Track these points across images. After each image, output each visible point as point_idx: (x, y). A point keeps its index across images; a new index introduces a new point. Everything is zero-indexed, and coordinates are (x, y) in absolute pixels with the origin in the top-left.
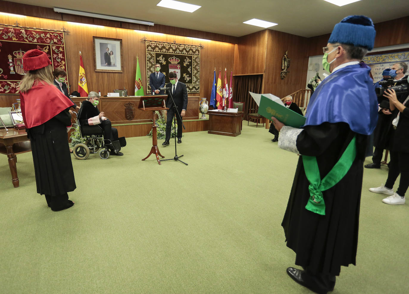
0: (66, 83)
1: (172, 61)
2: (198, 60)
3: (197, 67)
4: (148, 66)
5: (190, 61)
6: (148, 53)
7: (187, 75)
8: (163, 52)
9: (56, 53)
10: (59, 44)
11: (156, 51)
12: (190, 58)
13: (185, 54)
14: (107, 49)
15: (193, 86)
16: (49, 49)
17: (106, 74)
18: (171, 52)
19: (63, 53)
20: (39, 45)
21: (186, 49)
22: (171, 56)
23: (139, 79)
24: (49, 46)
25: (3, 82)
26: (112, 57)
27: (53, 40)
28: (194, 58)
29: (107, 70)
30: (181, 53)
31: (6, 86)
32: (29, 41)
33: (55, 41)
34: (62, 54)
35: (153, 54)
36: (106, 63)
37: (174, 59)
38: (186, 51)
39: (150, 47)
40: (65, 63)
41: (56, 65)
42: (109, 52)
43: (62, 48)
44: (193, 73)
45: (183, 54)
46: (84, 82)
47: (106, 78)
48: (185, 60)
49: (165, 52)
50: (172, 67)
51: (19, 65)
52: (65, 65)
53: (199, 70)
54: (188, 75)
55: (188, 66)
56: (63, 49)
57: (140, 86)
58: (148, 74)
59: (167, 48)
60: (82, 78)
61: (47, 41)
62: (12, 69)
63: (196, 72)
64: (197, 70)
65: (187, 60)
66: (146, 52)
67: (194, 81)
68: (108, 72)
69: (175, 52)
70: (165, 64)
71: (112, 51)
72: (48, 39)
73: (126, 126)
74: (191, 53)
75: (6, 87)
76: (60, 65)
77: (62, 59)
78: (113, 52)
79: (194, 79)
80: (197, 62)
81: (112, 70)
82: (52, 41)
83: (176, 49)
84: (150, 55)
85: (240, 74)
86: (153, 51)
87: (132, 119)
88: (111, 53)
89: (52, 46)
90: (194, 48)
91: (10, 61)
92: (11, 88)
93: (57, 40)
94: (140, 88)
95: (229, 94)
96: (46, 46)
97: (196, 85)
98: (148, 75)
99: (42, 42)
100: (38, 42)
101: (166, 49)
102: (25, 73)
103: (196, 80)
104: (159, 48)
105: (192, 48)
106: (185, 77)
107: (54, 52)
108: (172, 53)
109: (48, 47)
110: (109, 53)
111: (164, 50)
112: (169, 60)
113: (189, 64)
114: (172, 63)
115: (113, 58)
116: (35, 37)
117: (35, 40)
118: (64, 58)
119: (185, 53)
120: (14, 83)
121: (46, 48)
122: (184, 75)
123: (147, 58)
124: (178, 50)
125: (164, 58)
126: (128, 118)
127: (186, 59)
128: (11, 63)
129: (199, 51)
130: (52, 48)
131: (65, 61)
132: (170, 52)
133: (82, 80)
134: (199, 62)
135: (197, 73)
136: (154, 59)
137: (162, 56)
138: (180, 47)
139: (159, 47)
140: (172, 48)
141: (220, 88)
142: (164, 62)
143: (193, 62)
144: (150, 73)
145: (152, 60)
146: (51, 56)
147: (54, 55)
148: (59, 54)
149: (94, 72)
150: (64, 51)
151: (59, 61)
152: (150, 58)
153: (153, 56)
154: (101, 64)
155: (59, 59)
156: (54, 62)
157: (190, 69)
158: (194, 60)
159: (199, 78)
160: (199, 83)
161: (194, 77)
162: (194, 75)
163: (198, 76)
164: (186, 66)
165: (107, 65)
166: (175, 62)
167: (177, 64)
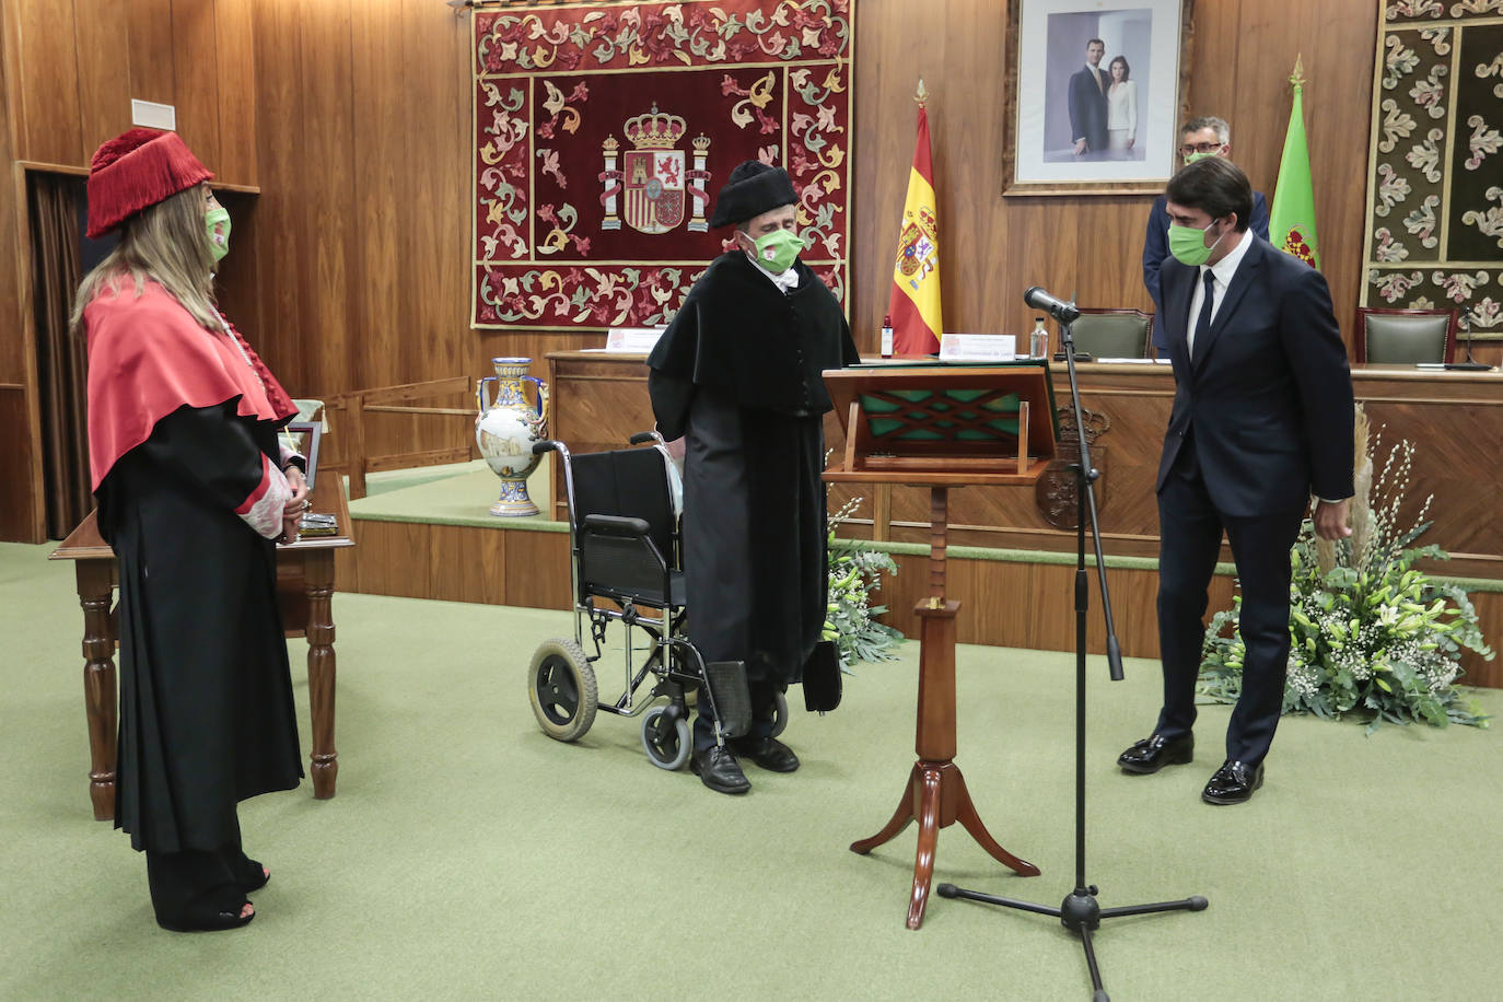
0: (836, 269)
4: (1383, 137)
6: (1395, 41)
9: (804, 108)
10: (824, 57)
11: (1468, 14)
14: (1093, 46)
16: (777, 92)
17: (1070, 211)
19: (839, 102)
20: (733, 73)
24: (779, 72)
25: (570, 273)
26: (1117, 95)
27: (801, 38)
31: (580, 289)
32: (697, 60)
33: (810, 38)
34: (834, 110)
35: (1437, 41)
36: (1074, 142)
40: (845, 157)
41: (799, 173)
42: (1104, 65)
43: (836, 75)
46: (922, 262)
51: (640, 185)
52: (841, 170)
56: (844, 83)
58: (1385, 195)
60: (913, 244)
61: (770, 46)
62: (610, 204)
66: (1381, 36)
68: (1085, 199)
71: (1121, 59)
72: (777, 39)
75: (579, 298)
76: (822, 168)
77: (831, 139)
78: (1128, 62)
81: (1112, 185)
82: (795, 40)
84: (1408, 54)
86: (1446, 16)
88: (1116, 73)
89: (793, 70)
91: (610, 165)
92: (596, 299)
93: (818, 32)
96: (765, 72)
98: (1379, 201)
99: (747, 57)
100: (730, 59)
102: (658, 225)
107: (798, 104)
109: (771, 79)
110: (1101, 72)
115: (1125, 101)
116: (720, 32)
117: (720, 52)
118: (841, 129)
120: (611, 275)
121: (763, 85)
123: (1387, 73)
128: (612, 175)
130: (790, 79)
131: (843, 147)
133: (913, 254)
136: (1444, 79)
144: (1402, 184)
145: (1425, 83)
146: (781, 126)
147: (795, 116)
148: (821, 107)
149: (999, 200)
150: (846, 91)
151: (817, 151)
152: (1410, 70)
153: (1440, 53)
154: (1046, 148)
155: (818, 136)
156: (794, 158)
165: (1084, 152)
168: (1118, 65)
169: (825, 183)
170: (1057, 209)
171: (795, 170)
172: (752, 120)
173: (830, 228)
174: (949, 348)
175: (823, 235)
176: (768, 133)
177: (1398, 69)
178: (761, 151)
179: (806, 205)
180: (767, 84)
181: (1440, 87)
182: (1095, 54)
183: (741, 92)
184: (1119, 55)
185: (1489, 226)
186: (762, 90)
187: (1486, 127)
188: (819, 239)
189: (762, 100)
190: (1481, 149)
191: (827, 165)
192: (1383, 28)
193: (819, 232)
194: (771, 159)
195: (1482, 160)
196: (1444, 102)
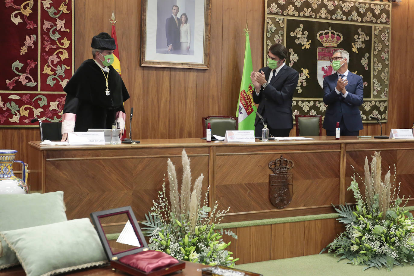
1: (325, 39)
2: (384, 37)
3: (384, 55)
5: (367, 38)
6: (269, 20)
8: (304, 16)
9: (49, 19)
11: (288, 15)
12: (368, 31)
13: (357, 21)
14: (174, 8)
15: (373, 103)
16: (35, 8)
17: (166, 73)
18: (323, 16)
19: (67, 17)
21: (357, 9)
22: (323, 26)
23: (250, 88)
26: (184, 28)
28: (377, 32)
29: (169, 63)
30: (347, 20)
34: (64, 21)
35: (281, 22)
36: (168, 45)
37: (330, 34)
38: (359, 14)
39: (274, 4)
40: (71, 44)
41: (47, 49)
42: (179, 16)
43: (65, 5)
44: (374, 70)
45: (352, 20)
47: (166, 84)
48: (356, 37)
49: (310, 17)
50: (324, 55)
52: (69, 49)
53: (387, 63)
55: (362, 52)
56: (69, 9)
59: (315, 6)
63: (380, 66)
64: (382, 61)
65: (360, 37)
66: (266, 18)
67: (374, 90)
68: (172, 69)
69: (334, 17)
70: (308, 47)
71: (185, 14)
73: (271, 225)
74: (369, 20)
76: (58, 48)
77: (63, 34)
78: (188, 16)
79: (376, 86)
80: (382, 42)
81: (182, 64)
83: (336, 7)
84: (273, 26)
86: (282, 14)
87: (286, 205)
88: (183, 19)
90: (377, 4)
94: (252, 110)
97: (380, 102)
101: (313, 10)
103: (379, 89)
104: (296, 7)
105: (372, 6)
107: (45, 16)
108: (326, 18)
109: (31, 2)
110: (178, 18)
111: (308, 12)
112: (318, 38)
113: (363, 46)
114: (324, 45)
115: (186, 31)
118: (68, 31)
119: (355, 19)
121: (28, 4)
123: (268, 31)
124: (339, 10)
125: (306, 33)
126: (277, 201)
127: (359, 35)
129: (387, 12)
130: (42, 4)
131: (70, 39)
132: (321, 18)
134: (388, 40)
135: (382, 70)
136: (282, 35)
137: (301, 26)
138: (345, 4)
139: (296, 4)
140: (325, 6)
142: (305, 43)
143: (375, 42)
145: (278, 36)
146: (37, 25)
147: (45, 22)
148: (57, 19)
149: (138, 67)
150: (71, 13)
151: (56, 40)
152: (273, 31)
153: (281, 27)
154: (157, 47)
155: (56, 32)
156: (44, 42)
157: (367, 60)
158: (376, 36)
159: (387, 83)
160: (386, 96)
161: (375, 80)
162: (375, 74)
163: (385, 78)
164: (357, 52)
165: (171, 50)
166: (332, 42)
167: (336, 47)
168: (183, 17)
169: (60, 55)
170: (161, 72)
171: (45, 48)
172: (22, 21)
173: (63, 77)
174: (230, 137)
175: (59, 80)
176: (31, 29)
177: (271, 30)
178: (27, 37)
179: (51, 65)
180: (30, 4)
181: (281, 38)
182: (175, 11)
183: (15, 7)
184: (184, 13)
186: (27, 7)
187: (294, 53)
188: (58, 82)
189: (27, 12)
190: (293, 60)
191: (61, 46)
192: (266, 16)
193: (58, 78)
194: (32, 42)
195: (293, 64)
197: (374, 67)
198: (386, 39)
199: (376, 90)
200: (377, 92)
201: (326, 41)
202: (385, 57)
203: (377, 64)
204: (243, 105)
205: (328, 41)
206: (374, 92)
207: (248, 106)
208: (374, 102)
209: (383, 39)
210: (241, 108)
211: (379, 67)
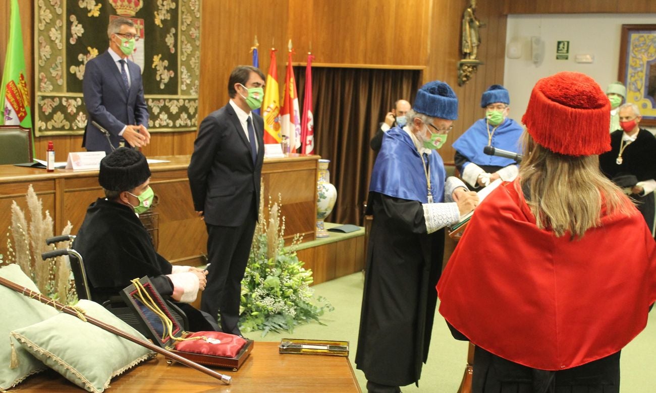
1: (119, 3)
3: (194, 32)
4: (40, 21)
5: (173, 6)
7: (162, 59)
15: (181, 103)
23: (22, 77)
44: (182, 53)
48: (159, 2)
53: (198, 43)
54: (166, 63)
55: (167, 26)
57: (23, 107)
58: (42, 54)
64: (191, 40)
70: (97, 14)
79: (185, 76)
80: (192, 12)
85: (320, 62)
94: (25, 113)
95: (304, 134)
97: (190, 100)
98: (40, 58)
103: (188, 82)
106: (158, 68)
112: (111, 1)
113: (168, 17)
114: (119, 12)
122: (156, 59)
127: (163, 0)
134: (198, 11)
135: (192, 54)
141: (277, 112)
142: (93, 7)
143: (183, 12)
144: (48, 48)
157: (173, 38)
158: (184, 4)
159: (197, 72)
160: (196, 92)
161: (183, 69)
162: (184, 60)
163: (195, 66)
164: (161, 26)
166: (128, 8)
167: (133, 17)
185: (80, 75)
187: (77, 22)
190: (76, 34)
195: (76, 39)
196: (61, 6)
197: (182, 48)
198: (196, 9)
199: (185, 83)
200: (186, 86)
201: (121, 6)
202: (195, 35)
203: (186, 45)
204: (12, 105)
205: (124, 6)
206: (182, 86)
207: (19, 107)
208: (182, 100)
209: (193, 8)
210: (10, 111)
211: (188, 49)
